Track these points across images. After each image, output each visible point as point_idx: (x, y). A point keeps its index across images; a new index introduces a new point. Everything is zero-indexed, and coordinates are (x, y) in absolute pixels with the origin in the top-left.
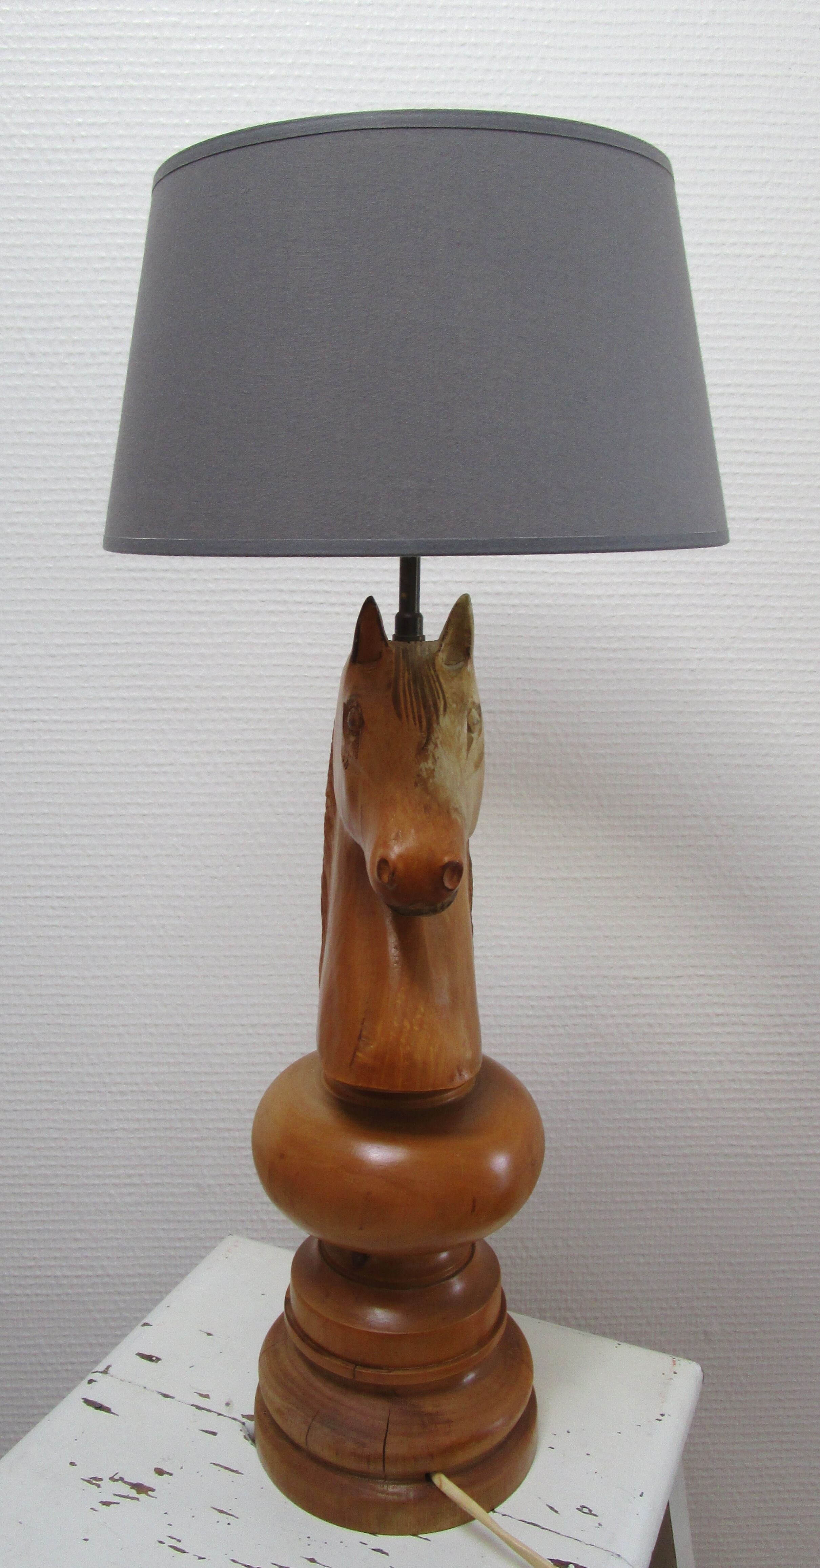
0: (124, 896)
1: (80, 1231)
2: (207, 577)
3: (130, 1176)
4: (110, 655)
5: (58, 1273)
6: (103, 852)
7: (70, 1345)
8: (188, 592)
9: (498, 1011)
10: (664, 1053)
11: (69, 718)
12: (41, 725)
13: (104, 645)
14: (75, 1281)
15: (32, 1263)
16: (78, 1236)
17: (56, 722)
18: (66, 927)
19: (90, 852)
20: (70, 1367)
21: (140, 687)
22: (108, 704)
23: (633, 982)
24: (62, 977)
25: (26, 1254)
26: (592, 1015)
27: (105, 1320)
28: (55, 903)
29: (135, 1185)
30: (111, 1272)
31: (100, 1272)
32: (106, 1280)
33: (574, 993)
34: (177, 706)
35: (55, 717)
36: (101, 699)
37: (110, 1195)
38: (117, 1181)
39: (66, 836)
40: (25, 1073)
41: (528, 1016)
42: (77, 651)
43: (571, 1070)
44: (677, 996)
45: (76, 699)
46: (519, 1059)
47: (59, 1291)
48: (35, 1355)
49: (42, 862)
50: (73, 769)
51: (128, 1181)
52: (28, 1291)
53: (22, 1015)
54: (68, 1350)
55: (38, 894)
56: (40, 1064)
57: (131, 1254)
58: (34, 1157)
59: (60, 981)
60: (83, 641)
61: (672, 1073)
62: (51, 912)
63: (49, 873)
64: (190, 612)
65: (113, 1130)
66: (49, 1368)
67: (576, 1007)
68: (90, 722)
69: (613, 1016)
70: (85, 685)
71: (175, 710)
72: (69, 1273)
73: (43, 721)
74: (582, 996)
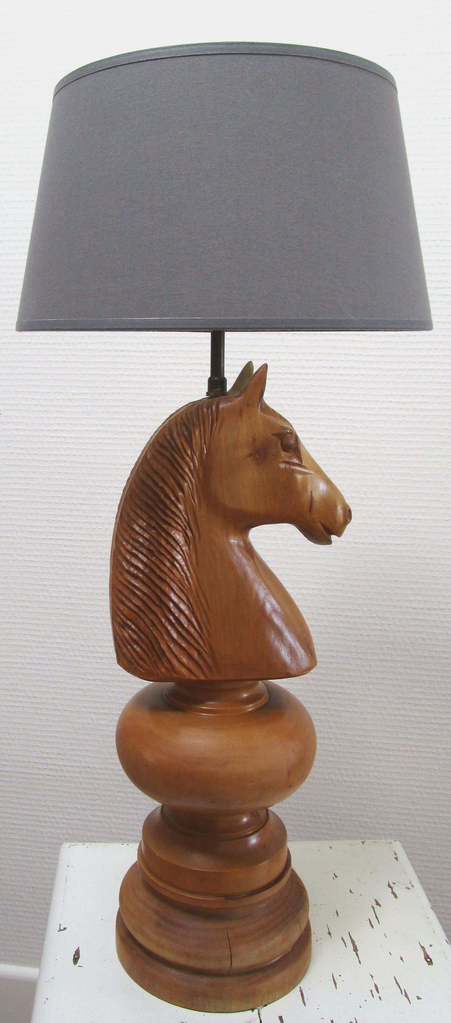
0: (105, 541)
1: (74, 739)
2: (159, 356)
3: (103, 708)
4: (103, 400)
5: (60, 763)
6: (95, 515)
7: (66, 808)
8: (148, 364)
9: (326, 624)
10: (432, 657)
11: (78, 436)
12: (62, 440)
13: (99, 394)
14: (70, 769)
15: (46, 756)
16: (73, 742)
17: (71, 438)
18: (72, 557)
19: (88, 514)
20: (65, 821)
21: (119, 419)
22: (100, 428)
23: (413, 610)
24: (69, 587)
25: (43, 750)
26: (385, 630)
27: (86, 794)
28: (67, 543)
29: (106, 714)
30: (91, 765)
31: (84, 765)
32: (88, 770)
33: (375, 615)
34: (139, 430)
35: (70, 435)
36: (96, 425)
37: (92, 719)
38: (96, 711)
39: (74, 504)
40: (46, 642)
41: (346, 628)
42: (84, 397)
43: (372, 664)
44: (441, 622)
45: (83, 425)
46: (340, 654)
47: (60, 774)
48: (46, 811)
49: (60, 519)
50: (80, 465)
51: (102, 711)
52: (43, 773)
53: (46, 608)
54: (64, 810)
55: (57, 537)
56: (55, 637)
57: (102, 756)
58: (49, 693)
59: (67, 589)
60: (88, 392)
61: (437, 671)
62: (64, 548)
63: (64, 525)
64: (148, 376)
65: (94, 680)
66: (53, 820)
67: (376, 624)
68: (90, 438)
69: (399, 631)
70: (88, 417)
71: (138, 433)
72: (67, 764)
73: (64, 437)
74: (380, 617)
